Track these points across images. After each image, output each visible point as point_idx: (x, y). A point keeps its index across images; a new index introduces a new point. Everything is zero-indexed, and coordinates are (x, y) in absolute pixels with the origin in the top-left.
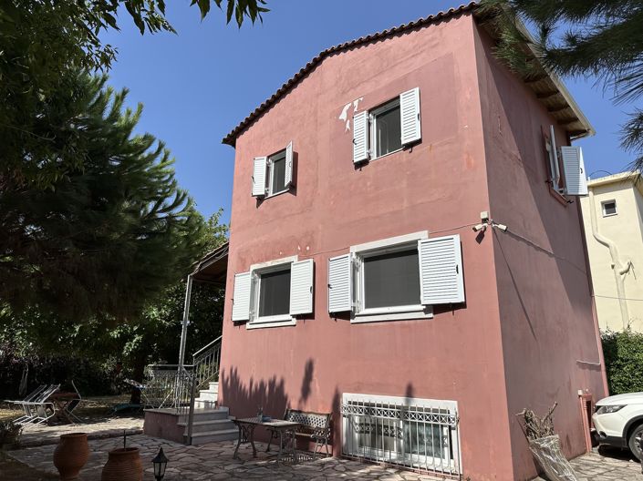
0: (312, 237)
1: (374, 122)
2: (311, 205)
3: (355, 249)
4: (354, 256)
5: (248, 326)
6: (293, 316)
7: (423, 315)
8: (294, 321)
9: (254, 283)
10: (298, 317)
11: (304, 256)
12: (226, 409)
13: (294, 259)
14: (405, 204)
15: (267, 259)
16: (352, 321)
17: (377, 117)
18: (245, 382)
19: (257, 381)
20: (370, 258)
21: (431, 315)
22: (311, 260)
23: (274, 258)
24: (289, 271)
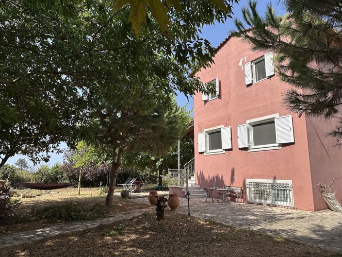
0: (229, 117)
1: (254, 66)
2: (228, 103)
3: (248, 122)
4: (248, 125)
5: (205, 154)
6: (224, 150)
7: (278, 148)
8: (224, 152)
9: (206, 136)
10: (226, 150)
11: (226, 125)
12: (199, 186)
13: (222, 126)
14: (269, 102)
15: (211, 127)
16: (248, 151)
17: (255, 64)
18: (206, 176)
19: (211, 176)
20: (255, 125)
21: (281, 148)
22: (230, 127)
23: (214, 126)
24: (220, 131)
